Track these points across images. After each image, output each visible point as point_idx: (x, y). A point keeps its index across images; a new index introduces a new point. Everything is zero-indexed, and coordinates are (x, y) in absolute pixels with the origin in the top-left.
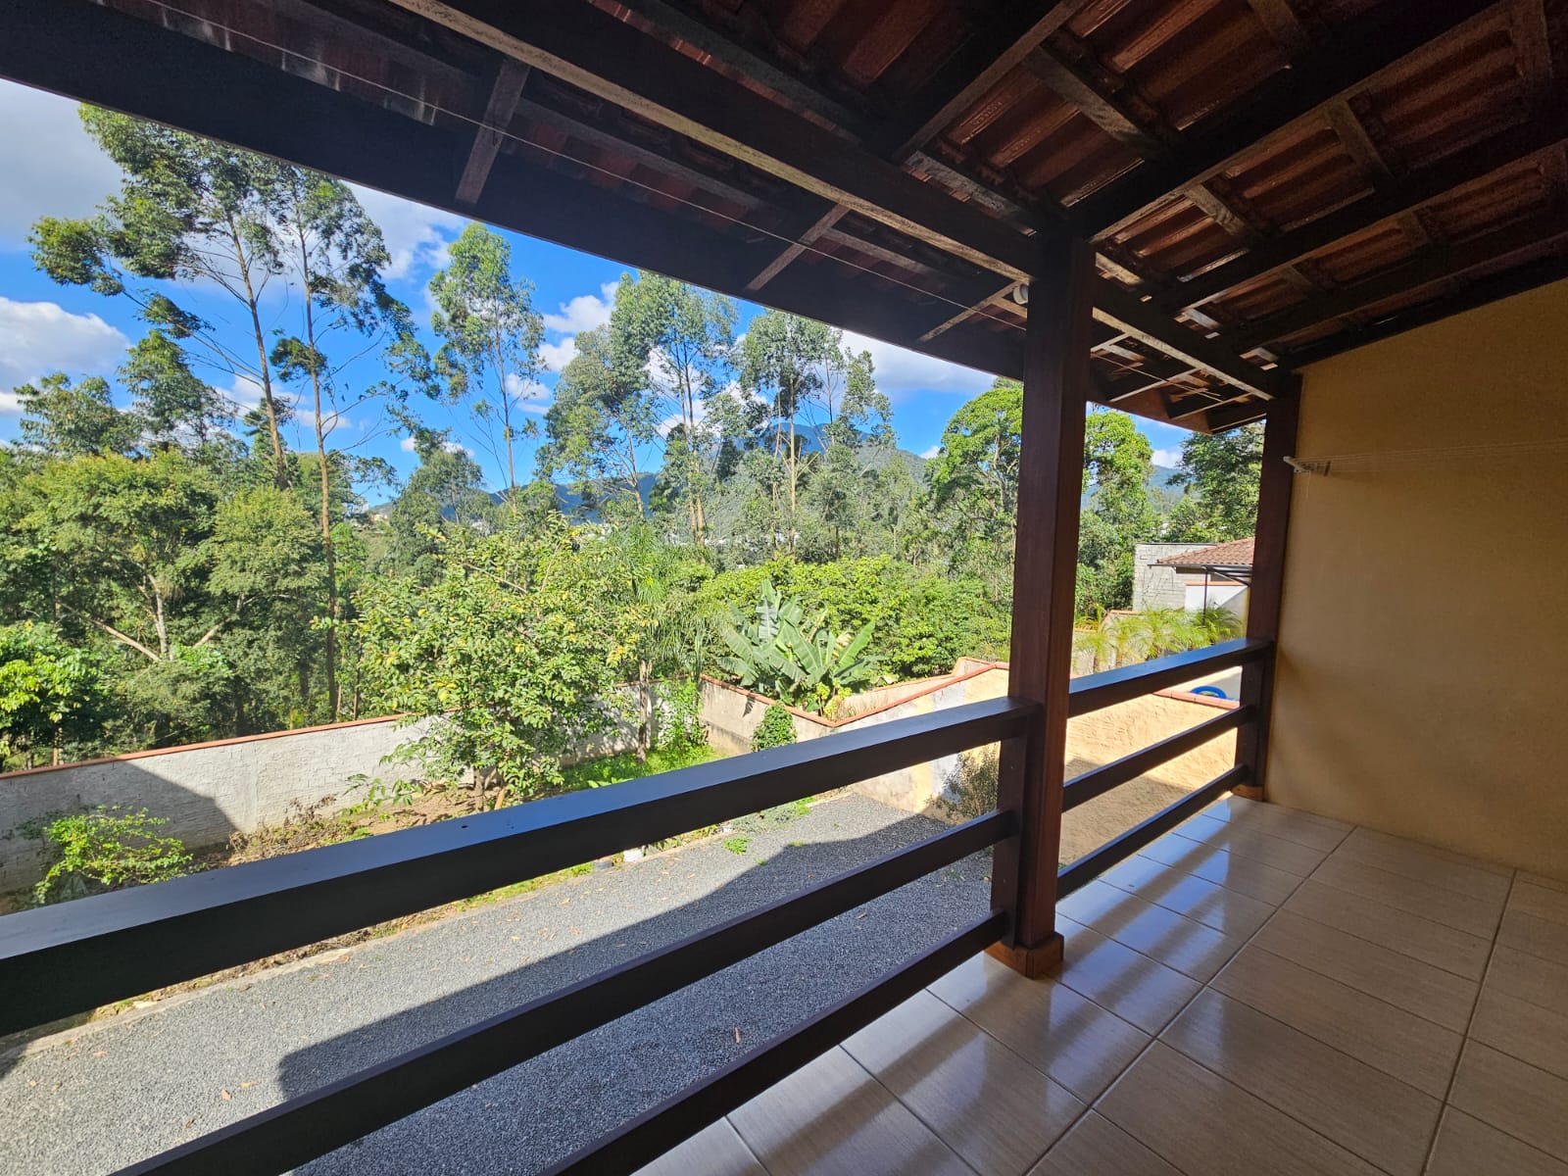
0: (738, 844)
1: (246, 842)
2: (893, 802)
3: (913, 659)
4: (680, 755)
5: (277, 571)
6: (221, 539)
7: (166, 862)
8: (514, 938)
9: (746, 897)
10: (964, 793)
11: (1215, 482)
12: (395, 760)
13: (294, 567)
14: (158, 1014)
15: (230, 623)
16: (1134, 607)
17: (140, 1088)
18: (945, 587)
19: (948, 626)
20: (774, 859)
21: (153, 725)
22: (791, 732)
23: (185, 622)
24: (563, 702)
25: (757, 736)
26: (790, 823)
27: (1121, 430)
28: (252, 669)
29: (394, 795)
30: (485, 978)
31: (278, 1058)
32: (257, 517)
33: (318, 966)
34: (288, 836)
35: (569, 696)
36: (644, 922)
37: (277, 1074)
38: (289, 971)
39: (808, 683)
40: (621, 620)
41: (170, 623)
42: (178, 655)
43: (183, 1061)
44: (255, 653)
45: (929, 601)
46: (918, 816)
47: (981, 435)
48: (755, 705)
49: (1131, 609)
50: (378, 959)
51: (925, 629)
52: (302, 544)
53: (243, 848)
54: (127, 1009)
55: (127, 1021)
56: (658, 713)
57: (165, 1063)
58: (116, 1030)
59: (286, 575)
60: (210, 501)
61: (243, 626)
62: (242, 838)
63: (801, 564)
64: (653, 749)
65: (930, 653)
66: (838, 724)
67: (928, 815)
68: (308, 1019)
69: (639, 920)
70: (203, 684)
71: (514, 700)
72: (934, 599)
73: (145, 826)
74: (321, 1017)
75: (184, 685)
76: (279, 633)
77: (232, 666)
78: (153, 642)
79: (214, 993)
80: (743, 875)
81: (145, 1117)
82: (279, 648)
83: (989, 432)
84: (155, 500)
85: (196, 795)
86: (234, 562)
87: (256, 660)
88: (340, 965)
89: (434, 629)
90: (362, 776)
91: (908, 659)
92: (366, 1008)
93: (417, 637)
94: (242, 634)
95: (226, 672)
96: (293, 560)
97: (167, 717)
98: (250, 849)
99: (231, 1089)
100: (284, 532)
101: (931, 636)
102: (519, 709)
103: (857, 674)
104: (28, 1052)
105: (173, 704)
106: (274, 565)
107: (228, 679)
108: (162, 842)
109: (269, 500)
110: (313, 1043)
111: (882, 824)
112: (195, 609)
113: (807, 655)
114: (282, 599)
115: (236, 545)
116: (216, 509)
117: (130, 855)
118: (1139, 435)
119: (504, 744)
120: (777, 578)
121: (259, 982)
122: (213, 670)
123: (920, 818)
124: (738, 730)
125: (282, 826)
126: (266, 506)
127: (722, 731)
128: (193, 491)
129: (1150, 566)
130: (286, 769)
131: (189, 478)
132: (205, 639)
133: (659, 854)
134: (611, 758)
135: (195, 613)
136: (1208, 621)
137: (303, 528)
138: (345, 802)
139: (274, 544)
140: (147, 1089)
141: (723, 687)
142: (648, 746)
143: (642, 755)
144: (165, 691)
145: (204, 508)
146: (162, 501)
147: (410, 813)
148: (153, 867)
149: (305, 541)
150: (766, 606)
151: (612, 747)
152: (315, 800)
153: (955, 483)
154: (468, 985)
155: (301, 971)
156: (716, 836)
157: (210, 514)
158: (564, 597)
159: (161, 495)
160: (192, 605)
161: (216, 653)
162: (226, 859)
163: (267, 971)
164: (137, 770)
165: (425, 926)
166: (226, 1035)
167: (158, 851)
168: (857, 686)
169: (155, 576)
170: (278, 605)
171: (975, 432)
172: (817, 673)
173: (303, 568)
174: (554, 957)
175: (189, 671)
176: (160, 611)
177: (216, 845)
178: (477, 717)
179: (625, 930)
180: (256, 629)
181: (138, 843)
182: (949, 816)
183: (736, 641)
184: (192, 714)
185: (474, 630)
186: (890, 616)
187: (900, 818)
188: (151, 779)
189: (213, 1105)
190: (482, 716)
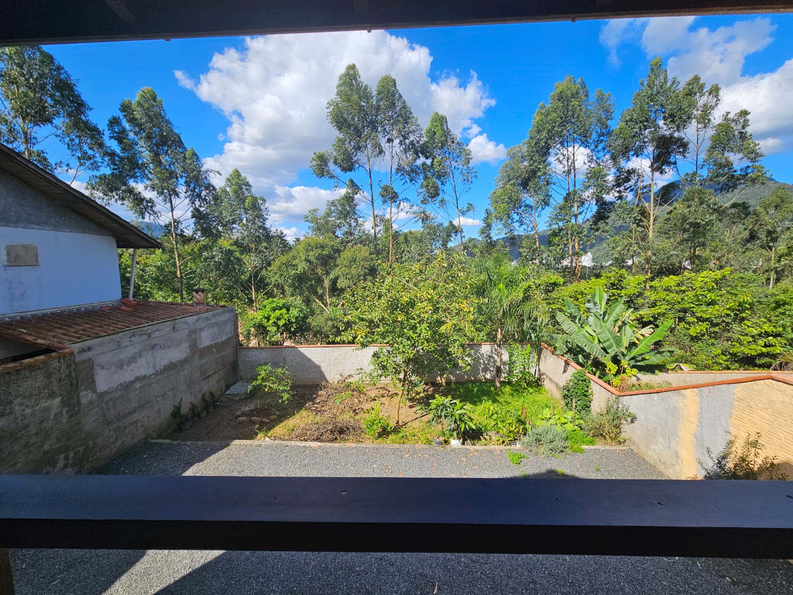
0: (519, 457)
6: (341, 266)
8: (375, 465)
20: (538, 476)
22: (590, 391)
25: (566, 388)
26: (560, 456)
33: (309, 447)
34: (337, 388)
48: (570, 368)
50: (327, 452)
54: (263, 439)
55: (256, 444)
58: (251, 445)
66: (622, 394)
85: (315, 365)
86: (344, 275)
88: (314, 449)
90: (361, 369)
104: (232, 443)
124: (559, 381)
125: (336, 383)
127: (551, 380)
131: (333, 243)
132: (340, 305)
133: (469, 447)
134: (481, 382)
141: (553, 353)
142: (502, 380)
143: (498, 384)
148: (281, 389)
152: (347, 375)
155: (303, 447)
156: (508, 447)
162: (317, 391)
164: (299, 352)
165: (357, 444)
176: (327, 293)
188: (303, 356)
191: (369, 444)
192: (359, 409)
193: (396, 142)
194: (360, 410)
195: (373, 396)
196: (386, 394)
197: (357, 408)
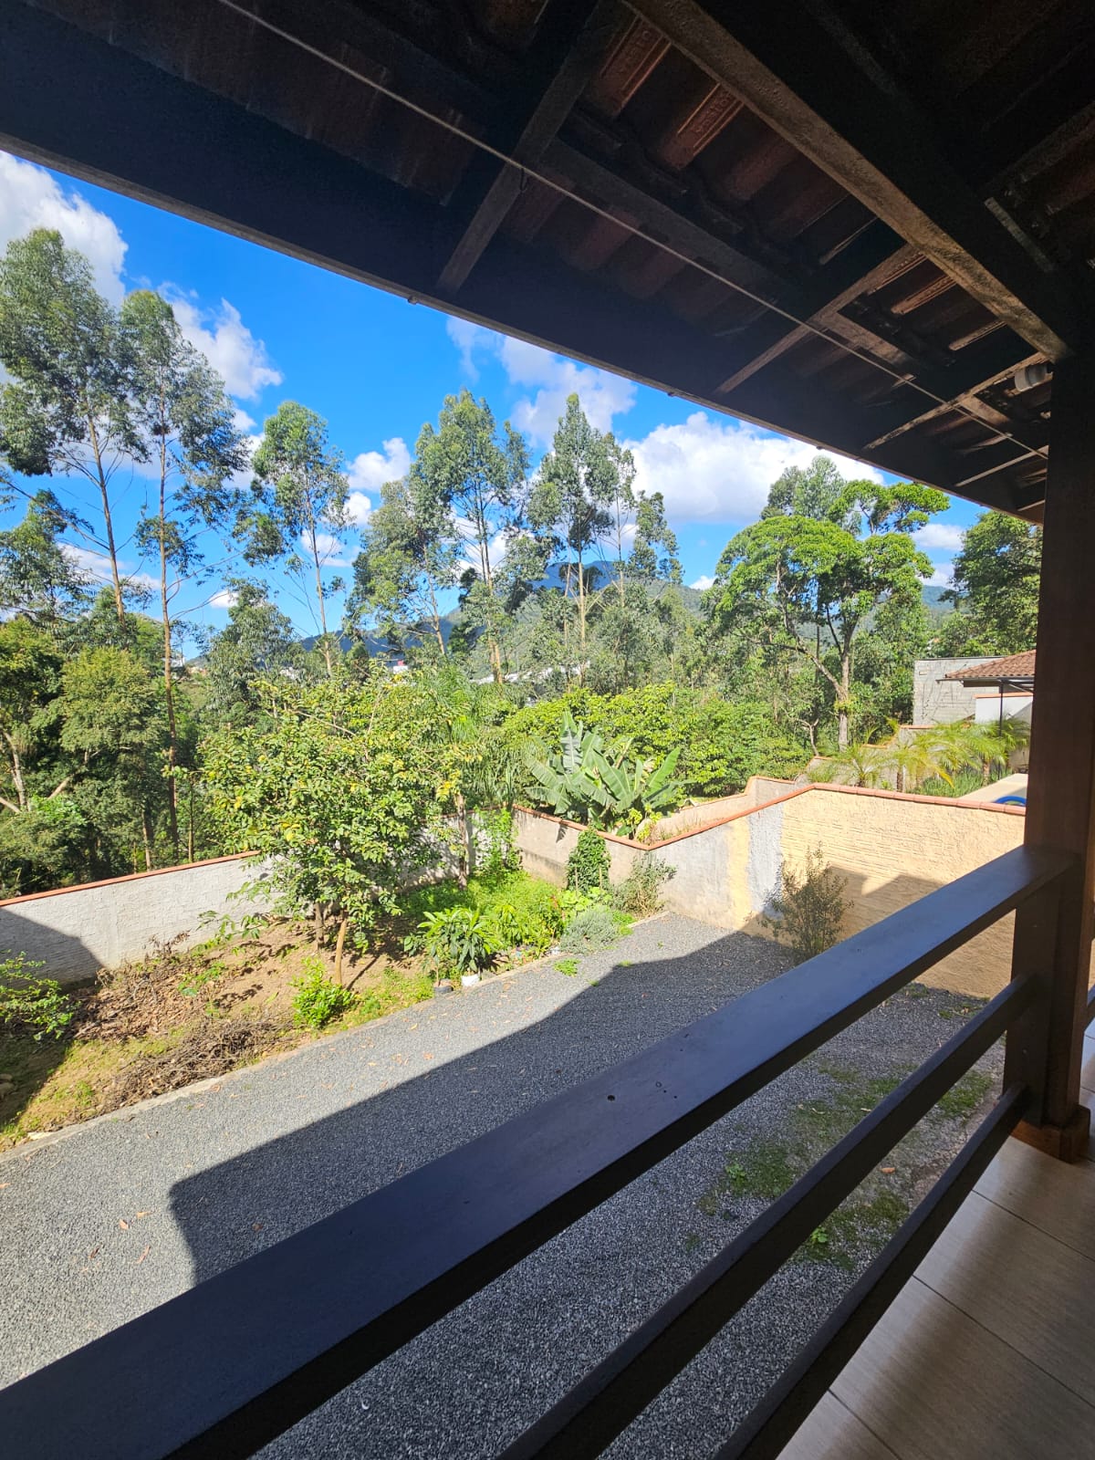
0: (569, 965)
1: (112, 978)
2: (712, 920)
3: (706, 781)
4: (498, 880)
5: (120, 725)
6: (70, 697)
7: (44, 1002)
8: (370, 1064)
9: (585, 1019)
10: (786, 910)
11: (988, 598)
12: (240, 896)
13: (135, 721)
14: (52, 1145)
15: (79, 775)
16: (915, 722)
17: (44, 1219)
18: (730, 709)
19: (738, 748)
20: (606, 980)
21: (18, 871)
22: (605, 856)
23: (40, 776)
24: (397, 837)
25: (572, 861)
26: (614, 945)
27: (902, 550)
28: (104, 814)
29: (242, 929)
30: (349, 1104)
31: (168, 1187)
32: (100, 675)
33: (193, 1096)
34: (149, 971)
35: (402, 831)
36: (491, 1045)
37: (168, 1202)
38: (166, 1101)
39: (618, 809)
40: (447, 757)
41: (27, 777)
42: (37, 806)
43: (80, 1192)
44: (104, 801)
45: (718, 723)
46: (738, 932)
47: (763, 562)
48: (568, 831)
49: (911, 723)
50: (247, 1087)
51: (714, 751)
52: (142, 700)
53: (109, 983)
54: (23, 1140)
55: (26, 1153)
56: (475, 842)
57: (64, 1194)
58: (16, 1162)
59: (129, 730)
60: (57, 664)
61: (91, 776)
62: (108, 974)
63: (595, 695)
64: (471, 877)
65: (723, 775)
66: (651, 847)
67: (748, 931)
68: (190, 1147)
69: (487, 1042)
70: (60, 832)
71: (353, 837)
72: (722, 721)
73: (25, 969)
74: (202, 1146)
75: (43, 833)
76: (125, 782)
77: (84, 814)
78: (13, 794)
79: (101, 1124)
80: (579, 997)
81: (52, 1248)
82: (126, 796)
83: (771, 559)
84: (7, 664)
85: (64, 936)
86: (82, 718)
87: (106, 807)
88: (212, 1094)
89: (275, 773)
90: (212, 913)
91: (702, 780)
92: (242, 1136)
93: (260, 782)
94: (91, 784)
95: (81, 820)
96: (135, 715)
97: (30, 863)
98: (115, 984)
99: (128, 1219)
100: (126, 689)
101: (722, 757)
102: (358, 845)
103: (664, 798)
105: (35, 851)
106: (118, 719)
107: (81, 826)
108: (40, 983)
109: (110, 659)
110: (197, 1171)
111: (704, 942)
112: (49, 763)
113: (616, 782)
114: (126, 751)
115: (82, 702)
116: (63, 670)
117: (13, 996)
118: (919, 555)
119: (347, 879)
120: (574, 709)
121: (141, 1113)
122: (67, 819)
123: (740, 936)
124: (552, 856)
125: (142, 961)
126: (107, 664)
127: (535, 856)
128: (41, 654)
129: (938, 681)
130: (142, 909)
131: (37, 643)
132: (59, 789)
133: (495, 978)
134: (434, 885)
135: (49, 767)
136: (1003, 732)
137: (141, 684)
138: (198, 938)
139: (118, 700)
140: (50, 1219)
141: (535, 816)
142: (468, 872)
143: (464, 882)
144: (28, 840)
145: (51, 670)
146: (14, 665)
147: (255, 944)
148: (35, 1007)
149: (145, 696)
150: (570, 737)
151: (434, 875)
152: (170, 937)
153: (736, 610)
154: (334, 1112)
155: (178, 1101)
156: (546, 959)
157: (57, 676)
158: (392, 737)
159: (12, 659)
160: (46, 760)
161: (69, 803)
162: (95, 993)
163: (146, 1101)
164: (11, 915)
165: (286, 1054)
166: (117, 1165)
167: (38, 992)
168: (665, 810)
169: (11, 734)
170: (122, 756)
171: (756, 561)
172: (626, 799)
173: (143, 722)
174: (411, 1082)
175: (47, 820)
176: (17, 766)
177: (85, 980)
178: (320, 854)
179: (474, 1053)
180: (104, 779)
181: (19, 985)
182: (776, 935)
183: (542, 771)
184: (52, 859)
185: (311, 773)
186: (682, 740)
187: (721, 935)
188: (23, 923)
189: (114, 1235)
190: (324, 853)
191: (311, 1042)
192: (225, 997)
193: (175, 434)
194: (229, 998)
195: (240, 964)
196: (266, 953)
197: (219, 997)
